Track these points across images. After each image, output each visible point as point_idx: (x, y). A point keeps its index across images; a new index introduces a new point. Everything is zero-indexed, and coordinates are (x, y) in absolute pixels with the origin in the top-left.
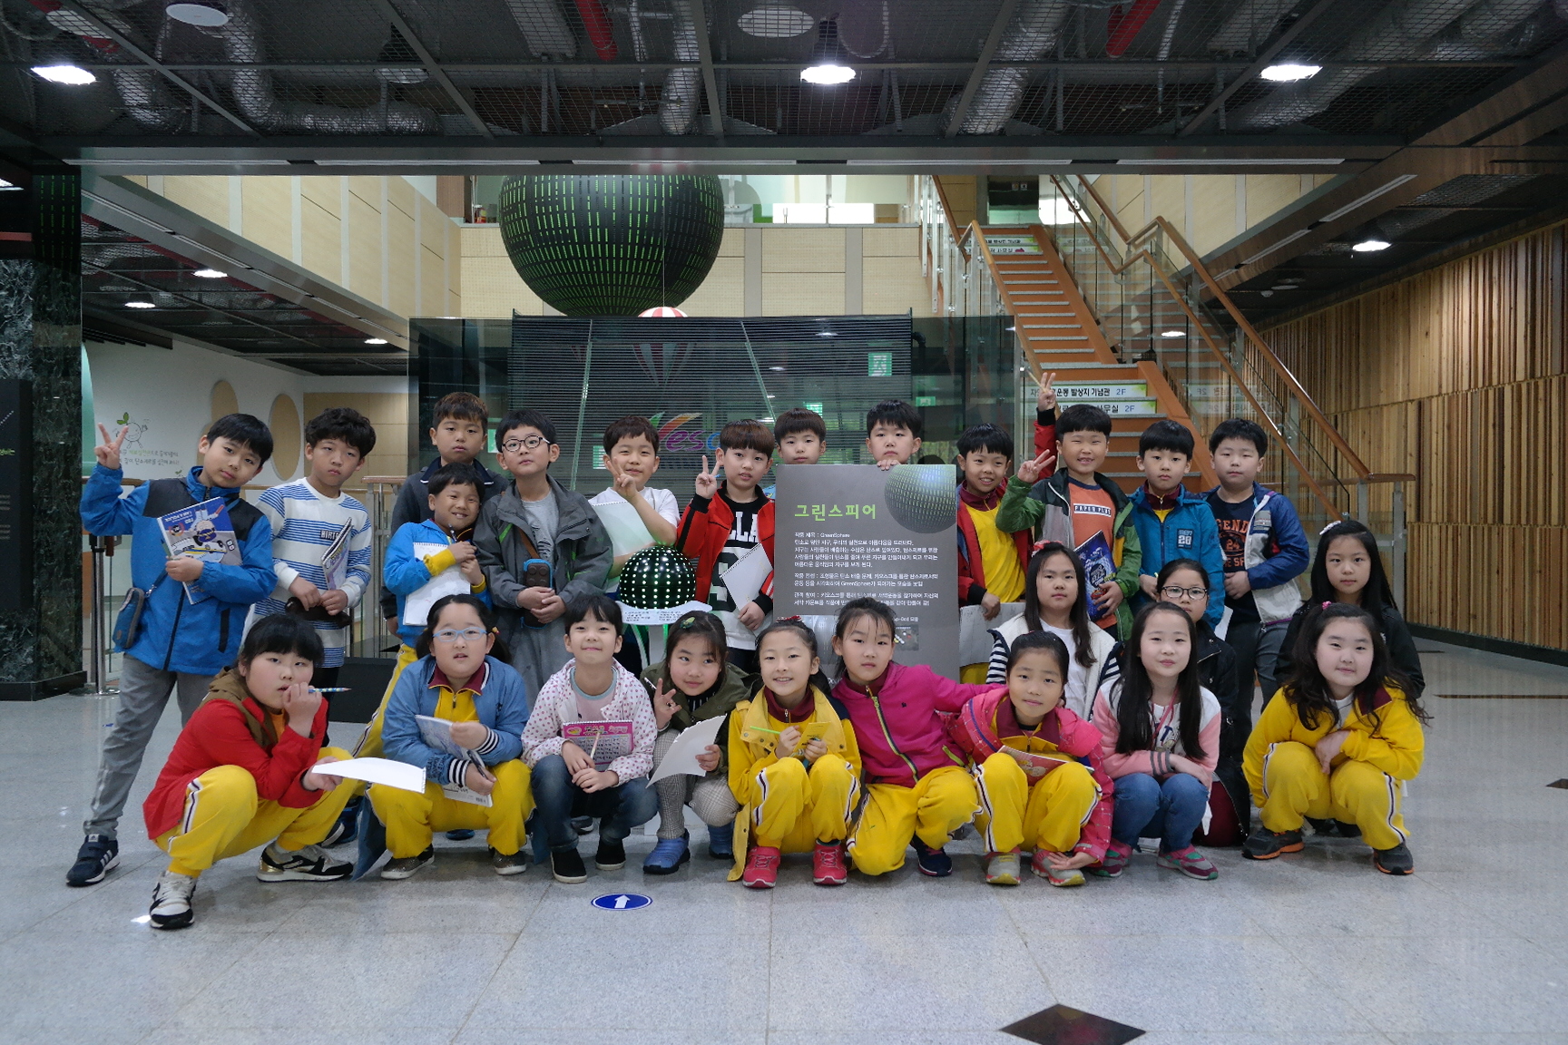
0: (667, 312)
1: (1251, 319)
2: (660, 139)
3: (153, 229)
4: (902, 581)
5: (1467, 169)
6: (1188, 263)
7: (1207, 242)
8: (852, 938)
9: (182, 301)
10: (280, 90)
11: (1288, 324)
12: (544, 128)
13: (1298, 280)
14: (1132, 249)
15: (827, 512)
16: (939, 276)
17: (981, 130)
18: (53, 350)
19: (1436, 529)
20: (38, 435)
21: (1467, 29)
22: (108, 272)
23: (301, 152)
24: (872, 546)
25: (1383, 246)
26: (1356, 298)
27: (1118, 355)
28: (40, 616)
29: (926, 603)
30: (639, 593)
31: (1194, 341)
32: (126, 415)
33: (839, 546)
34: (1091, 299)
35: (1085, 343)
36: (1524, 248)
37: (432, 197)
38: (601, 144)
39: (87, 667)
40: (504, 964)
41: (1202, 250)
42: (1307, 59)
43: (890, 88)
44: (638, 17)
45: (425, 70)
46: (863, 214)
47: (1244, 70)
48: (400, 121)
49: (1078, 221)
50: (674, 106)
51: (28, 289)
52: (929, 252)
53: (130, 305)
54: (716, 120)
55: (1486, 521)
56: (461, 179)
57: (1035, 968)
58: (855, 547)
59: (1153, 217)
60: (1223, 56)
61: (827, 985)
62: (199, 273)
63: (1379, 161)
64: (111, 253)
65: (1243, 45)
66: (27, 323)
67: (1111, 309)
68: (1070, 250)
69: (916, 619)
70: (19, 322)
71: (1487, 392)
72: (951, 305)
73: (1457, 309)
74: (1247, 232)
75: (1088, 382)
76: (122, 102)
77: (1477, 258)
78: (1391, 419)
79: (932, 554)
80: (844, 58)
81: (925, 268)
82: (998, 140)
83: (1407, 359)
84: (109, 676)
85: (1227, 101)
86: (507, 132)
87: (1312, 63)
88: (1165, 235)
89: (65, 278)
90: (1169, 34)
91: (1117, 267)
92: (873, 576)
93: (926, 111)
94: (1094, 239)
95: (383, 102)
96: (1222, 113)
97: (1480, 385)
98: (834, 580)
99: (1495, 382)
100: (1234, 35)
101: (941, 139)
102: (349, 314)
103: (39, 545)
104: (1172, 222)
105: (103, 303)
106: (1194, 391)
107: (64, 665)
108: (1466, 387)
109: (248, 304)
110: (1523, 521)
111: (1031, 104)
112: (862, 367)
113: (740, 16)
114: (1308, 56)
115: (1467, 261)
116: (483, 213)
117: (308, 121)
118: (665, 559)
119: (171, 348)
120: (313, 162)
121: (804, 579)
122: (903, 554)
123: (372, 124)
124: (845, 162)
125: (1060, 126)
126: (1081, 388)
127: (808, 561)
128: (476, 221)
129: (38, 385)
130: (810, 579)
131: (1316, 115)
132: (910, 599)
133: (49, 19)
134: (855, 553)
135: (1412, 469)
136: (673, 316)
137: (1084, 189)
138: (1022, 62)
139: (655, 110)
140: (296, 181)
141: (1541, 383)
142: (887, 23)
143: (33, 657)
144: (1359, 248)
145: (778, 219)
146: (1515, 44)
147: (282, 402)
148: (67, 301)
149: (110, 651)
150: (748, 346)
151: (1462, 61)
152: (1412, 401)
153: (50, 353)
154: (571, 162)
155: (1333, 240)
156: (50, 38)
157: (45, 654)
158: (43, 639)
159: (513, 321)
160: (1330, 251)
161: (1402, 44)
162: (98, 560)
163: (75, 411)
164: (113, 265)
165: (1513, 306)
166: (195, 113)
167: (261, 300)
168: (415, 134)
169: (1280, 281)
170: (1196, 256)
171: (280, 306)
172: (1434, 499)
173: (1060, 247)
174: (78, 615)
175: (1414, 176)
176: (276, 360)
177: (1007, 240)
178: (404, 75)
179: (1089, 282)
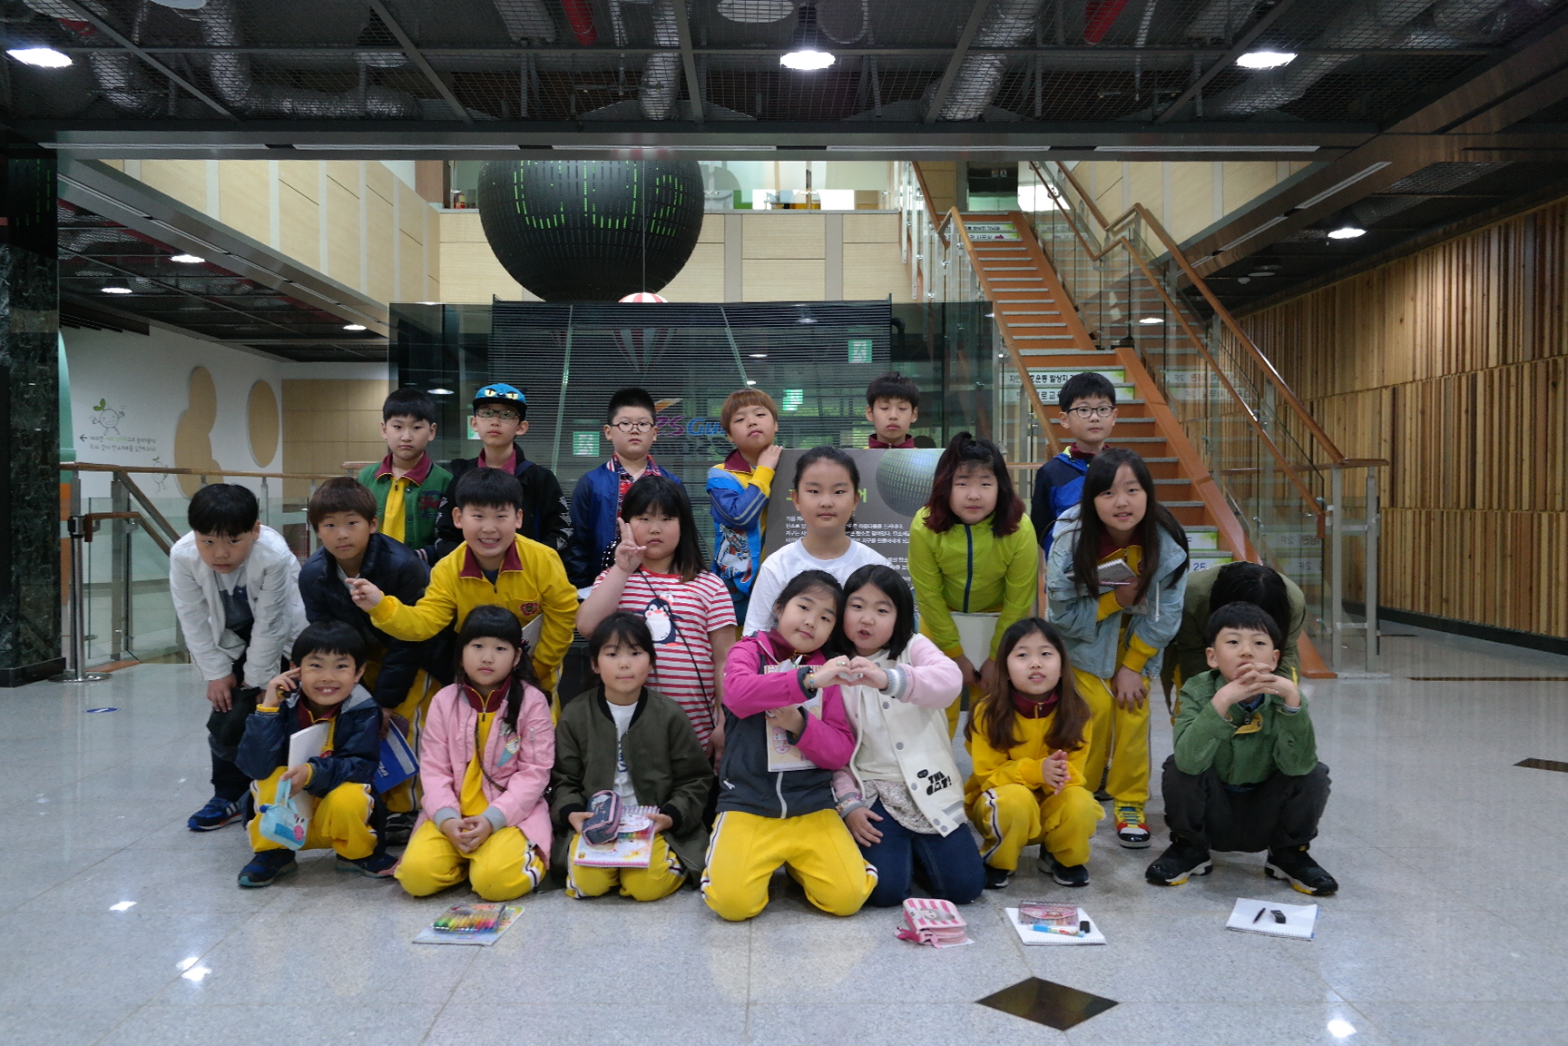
0: (647, 298)
1: (1228, 306)
2: (640, 124)
3: (130, 214)
5: (1442, 156)
6: (1166, 250)
7: (1185, 228)
9: (159, 287)
10: (258, 74)
11: (1265, 310)
12: (524, 113)
13: (1276, 267)
14: (1111, 235)
16: (919, 262)
17: (960, 116)
18: (30, 336)
19: (1409, 514)
20: (16, 421)
21: (1440, 17)
22: (83, 257)
23: (279, 137)
25: (1359, 233)
26: (1334, 284)
27: (1096, 342)
28: (18, 603)
31: (1171, 328)
32: (103, 402)
34: (1070, 287)
35: (1064, 330)
36: (1497, 236)
37: (411, 184)
38: (580, 129)
39: (66, 654)
41: (1180, 237)
42: (1282, 47)
43: (870, 74)
44: (619, 4)
45: (404, 54)
46: (844, 200)
47: (1221, 57)
48: (375, 105)
49: (1057, 208)
50: (653, 92)
52: (909, 239)
53: (105, 290)
54: (696, 106)
55: (1458, 507)
56: (440, 164)
59: (1132, 203)
60: (1201, 43)
62: (175, 259)
63: (1354, 148)
64: (87, 238)
65: (1219, 32)
67: (1090, 295)
68: (1049, 237)
71: (1460, 378)
72: (930, 291)
73: (1431, 296)
74: (1225, 219)
75: (1067, 368)
76: (99, 86)
77: (1451, 244)
78: (1365, 404)
80: (824, 44)
81: (905, 254)
82: (977, 126)
83: (1381, 347)
84: (88, 663)
85: (1204, 88)
86: (488, 117)
87: (1288, 50)
88: (1143, 222)
89: (42, 262)
90: (1146, 23)
91: (1096, 254)
93: (906, 97)
94: (1073, 226)
95: (362, 87)
96: (1199, 100)
97: (1453, 371)
99: (1468, 368)
100: (1209, 23)
101: (921, 125)
102: (329, 300)
103: (17, 531)
104: (1151, 209)
105: (78, 289)
106: (1171, 377)
107: (42, 651)
108: (1439, 373)
109: (226, 290)
110: (1495, 505)
111: (1009, 90)
112: (842, 355)
114: (1284, 43)
115: (1440, 249)
116: (462, 199)
117: (287, 105)
119: (147, 333)
120: (291, 146)
122: (893, 537)
123: (348, 107)
124: (825, 148)
125: (1038, 113)
126: (1060, 374)
128: (455, 206)
129: (16, 371)
131: (1291, 102)
133: (25, 1)
135: (1386, 454)
136: (654, 301)
137: (1063, 175)
138: (1001, 49)
139: (635, 95)
140: (273, 165)
141: (1513, 369)
142: (866, 9)
143: (11, 643)
144: (1334, 235)
145: (756, 205)
146: (1487, 32)
147: (260, 389)
148: (44, 286)
149: (89, 638)
150: (728, 331)
151: (1434, 49)
152: (1386, 387)
153: (27, 338)
154: (550, 147)
155: (1309, 227)
156: (26, 20)
157: (25, 640)
158: (22, 626)
159: (493, 306)
160: (1306, 238)
161: (1376, 32)
162: (76, 546)
163: (52, 396)
164: (89, 250)
165: (1485, 292)
166: (172, 97)
167: (239, 285)
168: (394, 118)
169: (1256, 268)
170: (1174, 242)
171: (257, 291)
172: (1407, 484)
173: (1039, 233)
174: (57, 600)
175: (1387, 164)
176: (250, 346)
177: (986, 227)
178: (383, 59)
179: (1068, 269)
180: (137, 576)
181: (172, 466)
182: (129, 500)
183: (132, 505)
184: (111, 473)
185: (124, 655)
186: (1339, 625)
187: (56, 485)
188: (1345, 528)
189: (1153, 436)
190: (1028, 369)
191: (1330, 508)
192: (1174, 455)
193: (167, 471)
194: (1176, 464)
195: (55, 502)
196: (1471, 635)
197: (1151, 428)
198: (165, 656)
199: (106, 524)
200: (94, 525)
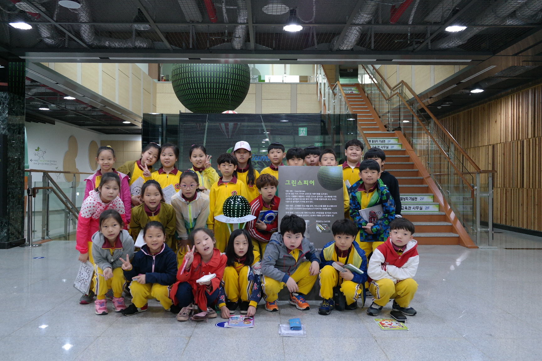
0: (230, 112)
1: (436, 115)
2: (232, 51)
3: (50, 82)
4: (324, 207)
5: (510, 64)
6: (413, 96)
7: (420, 89)
8: (312, 339)
9: (59, 108)
10: (97, 33)
11: (446, 118)
12: (191, 47)
13: (451, 103)
14: (392, 92)
15: (297, 183)
16: (324, 101)
17: (345, 49)
18: (15, 124)
19: (499, 189)
20: (10, 154)
21: (519, 14)
22: (33, 97)
23: (104, 55)
24: (313, 195)
25: (481, 91)
26: (470, 109)
27: (387, 129)
28: (9, 219)
29: (333, 216)
30: (230, 212)
31: (415, 124)
32: (38, 148)
33: (302, 195)
34: (377, 109)
35: (375, 124)
36: (531, 93)
37: (147, 72)
38: (211, 52)
39: (26, 237)
40: (186, 349)
41: (418, 92)
42: (462, 24)
43: (313, 34)
44: (226, 8)
45: (150, 25)
46: (296, 79)
47: (440, 28)
48: (138, 44)
49: (373, 82)
50: (237, 39)
51: (6, 102)
52: (320, 93)
53: (40, 109)
54: (252, 44)
55: (517, 187)
56: (157, 64)
57: (381, 350)
58: (307, 195)
59: (400, 81)
60: (430, 23)
61: (306, 357)
62: (65, 98)
63: (484, 61)
64: (34, 91)
65: (439, 20)
66: (6, 115)
67: (384, 113)
68: (369, 92)
69: (330, 221)
70: (3, 114)
71: (518, 142)
72: (329, 110)
73: (507, 113)
74: (435, 85)
75: (378, 138)
76: (41, 37)
77: (514, 95)
78: (483, 151)
79: (334, 198)
80: (299, 22)
81: (319, 98)
82: (351, 52)
83: (488, 131)
84: (34, 240)
85: (431, 40)
86: (177, 48)
87: (464, 25)
88: (404, 86)
89: (20, 98)
90: (412, 18)
91: (387, 98)
92: (314, 206)
93: (326, 42)
94: (378, 88)
95: (134, 36)
96: (430, 43)
97: (515, 139)
98: (300, 207)
99: (520, 138)
100: (435, 15)
101: (331, 52)
102: (118, 112)
103: (9, 193)
104: (407, 83)
105: (31, 108)
106: (414, 141)
107: (17, 236)
108: (510, 140)
109: (82, 109)
110: (531, 187)
111: (362, 40)
112: (297, 133)
113: (263, 6)
114: (463, 23)
115: (510, 97)
116: (164, 78)
117: (107, 44)
118: (239, 200)
119: (55, 124)
120: (108, 58)
121: (289, 207)
122: (324, 198)
123: (129, 45)
124: (297, 59)
125: (373, 48)
126: (375, 140)
127: (291, 200)
128: (162, 81)
129: (10, 137)
130: (291, 207)
131: (463, 44)
132: (327, 214)
133: (16, 5)
134: (307, 198)
135: (490, 168)
136: (232, 113)
137: (375, 71)
138: (360, 25)
139: (230, 41)
140: (100, 65)
141: (537, 139)
142: (315, 10)
143: (7, 233)
144: (473, 92)
145: (267, 81)
146: (535, 19)
147: (93, 143)
148: (20, 107)
149: (34, 231)
150: (263, 124)
151: (516, 25)
152: (490, 145)
153: (14, 125)
154: (200, 59)
155: (464, 89)
156: (16, 12)
157: (11, 232)
158: (10, 227)
159: (180, 115)
160: (463, 93)
161: (496, 19)
162: (30, 199)
163: (22, 146)
164: (35, 95)
165: (527, 112)
166: (67, 40)
167: (87, 108)
168: (145, 48)
169: (444, 103)
170: (416, 94)
171: (93, 109)
172: (498, 179)
173: (366, 91)
174: (23, 218)
175: (495, 66)
176: (91, 129)
177: (347, 89)
178: (142, 27)
179: (376, 103)
180: (50, 209)
181: (62, 170)
182: (49, 182)
183: (50, 184)
184: (43, 173)
185: (46, 237)
186: (479, 229)
187: (23, 177)
188: (481, 195)
189: (409, 161)
190: (367, 138)
191: (475, 188)
192: (417, 168)
193: (60, 172)
194: (418, 172)
195: (23, 184)
196: (522, 233)
197: (408, 159)
198: (59, 238)
199: (41, 191)
200: (36, 191)
